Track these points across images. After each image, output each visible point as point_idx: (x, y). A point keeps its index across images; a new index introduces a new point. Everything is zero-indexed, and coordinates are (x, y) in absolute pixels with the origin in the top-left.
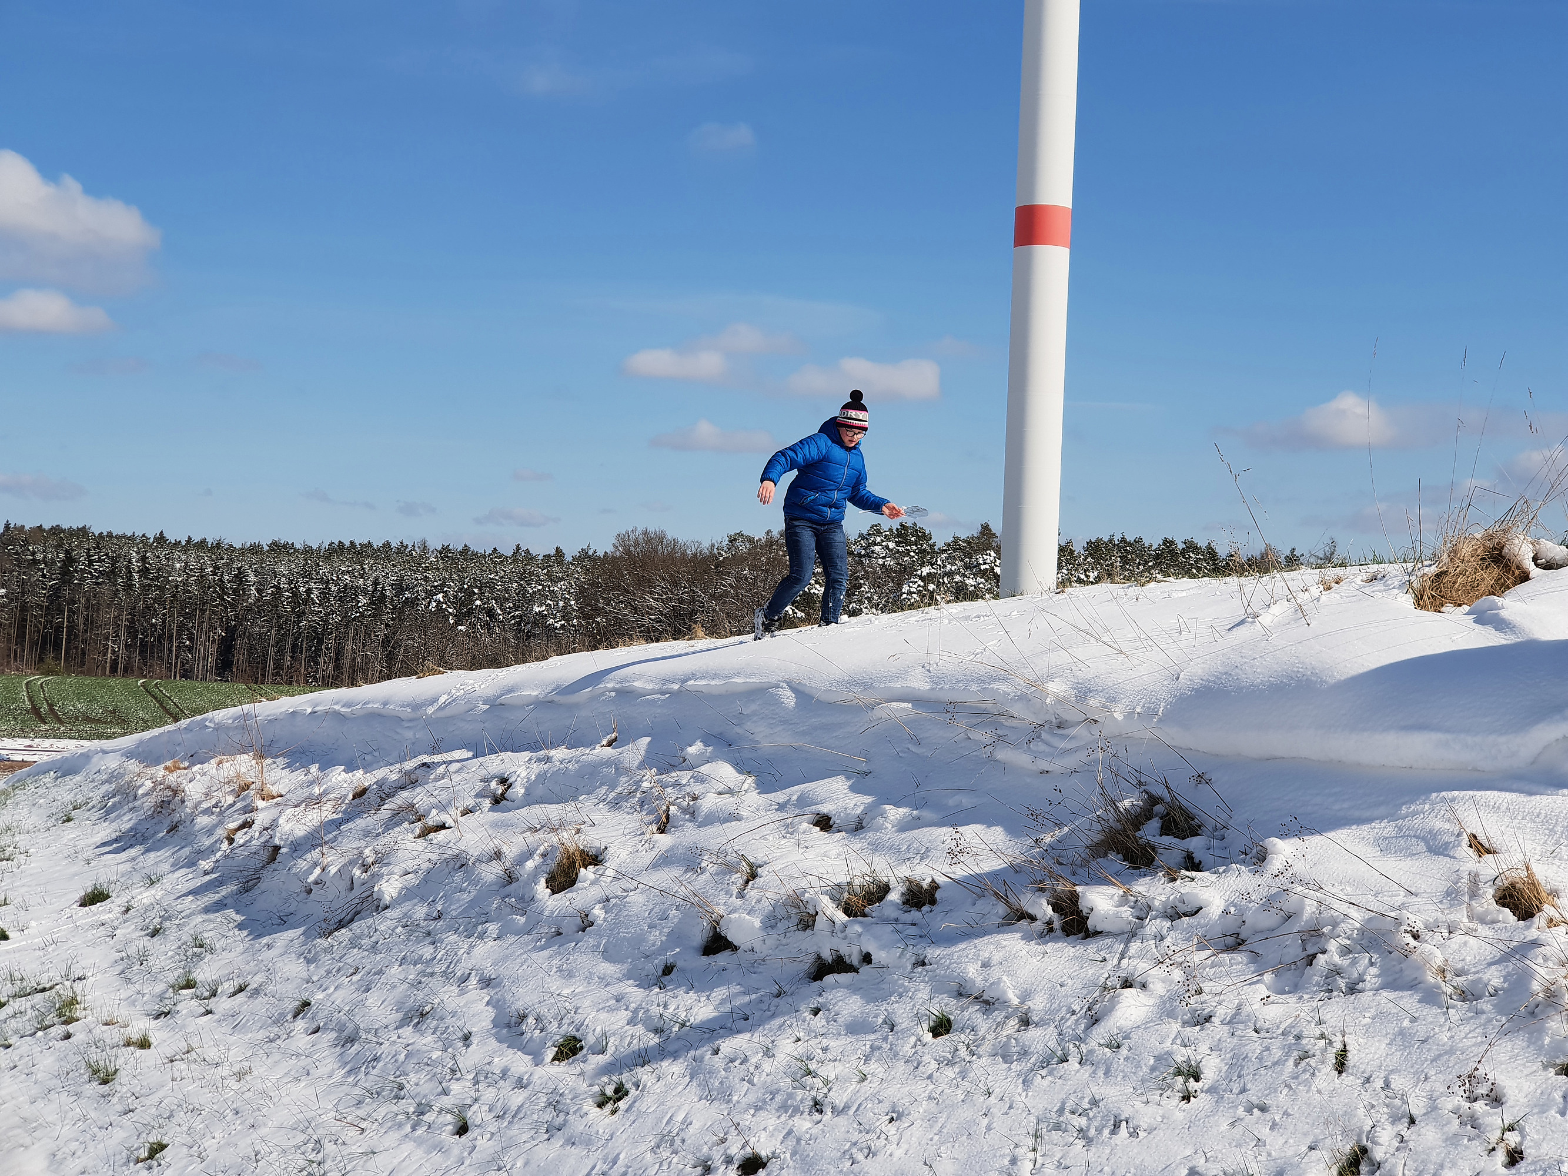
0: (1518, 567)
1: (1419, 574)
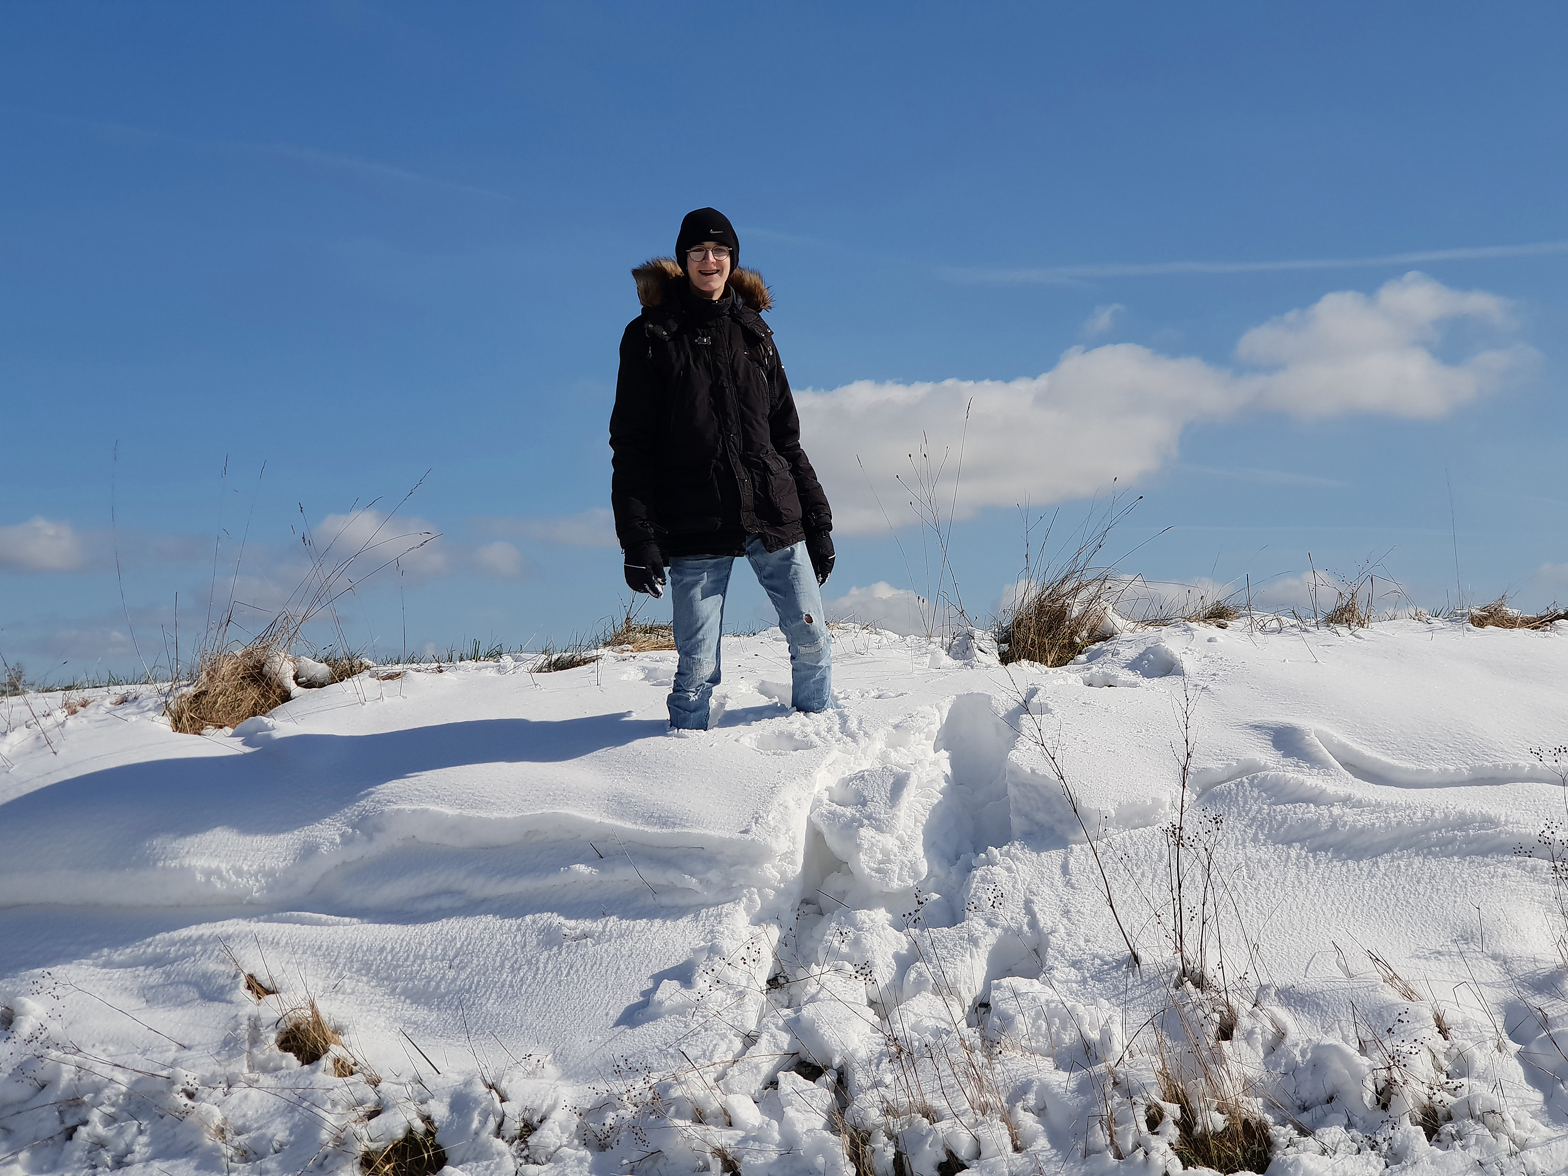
0: (279, 686)
1: (177, 695)
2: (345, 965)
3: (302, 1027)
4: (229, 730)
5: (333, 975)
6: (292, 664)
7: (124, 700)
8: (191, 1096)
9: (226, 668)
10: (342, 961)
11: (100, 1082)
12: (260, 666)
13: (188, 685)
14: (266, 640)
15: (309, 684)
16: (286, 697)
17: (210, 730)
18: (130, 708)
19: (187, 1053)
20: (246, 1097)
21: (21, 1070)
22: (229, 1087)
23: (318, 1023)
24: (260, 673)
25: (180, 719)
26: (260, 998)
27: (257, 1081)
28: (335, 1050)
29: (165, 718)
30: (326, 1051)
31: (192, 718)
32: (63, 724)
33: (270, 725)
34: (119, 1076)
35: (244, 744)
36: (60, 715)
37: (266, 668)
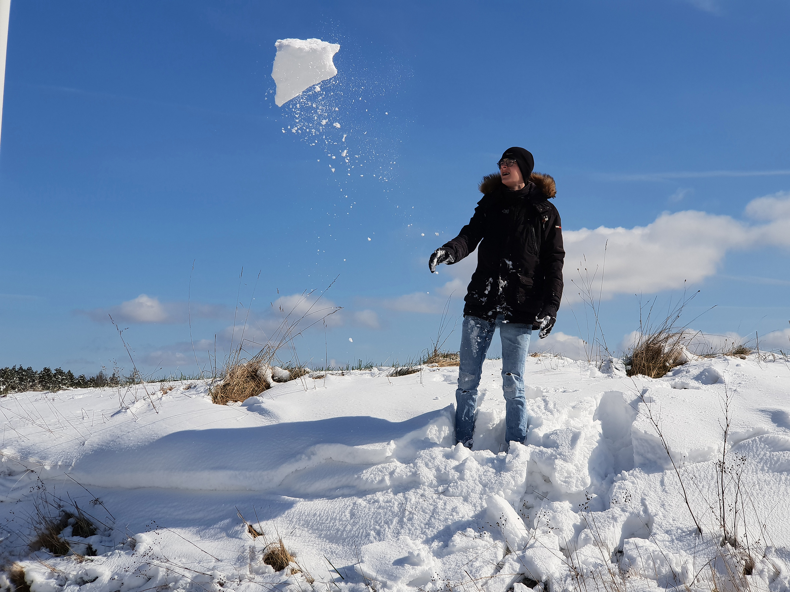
0: (264, 382)
1: (215, 385)
2: (296, 522)
3: (276, 552)
4: (240, 403)
5: (291, 527)
6: (271, 370)
7: (189, 388)
8: (222, 585)
9: (239, 372)
10: (295, 520)
11: (178, 576)
12: (255, 371)
13: (221, 380)
14: (259, 359)
15: (279, 381)
16: (268, 387)
17: (230, 403)
18: (193, 391)
19: (220, 563)
20: (248, 586)
21: (139, 570)
22: (240, 581)
23: (283, 551)
24: (255, 375)
25: (217, 397)
26: (255, 537)
27: (254, 579)
28: (292, 565)
29: (209, 397)
30: (287, 565)
31: (222, 397)
32: (161, 399)
33: (260, 401)
34: (187, 574)
35: (247, 410)
36: (159, 394)
37: (258, 372)
